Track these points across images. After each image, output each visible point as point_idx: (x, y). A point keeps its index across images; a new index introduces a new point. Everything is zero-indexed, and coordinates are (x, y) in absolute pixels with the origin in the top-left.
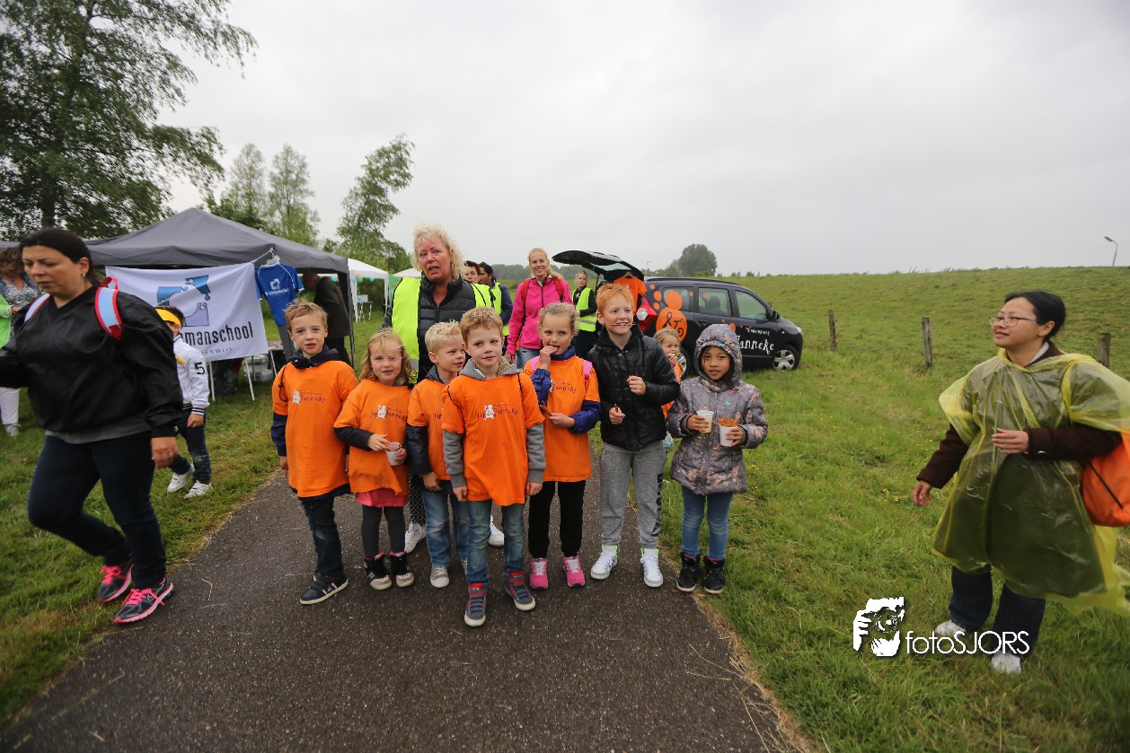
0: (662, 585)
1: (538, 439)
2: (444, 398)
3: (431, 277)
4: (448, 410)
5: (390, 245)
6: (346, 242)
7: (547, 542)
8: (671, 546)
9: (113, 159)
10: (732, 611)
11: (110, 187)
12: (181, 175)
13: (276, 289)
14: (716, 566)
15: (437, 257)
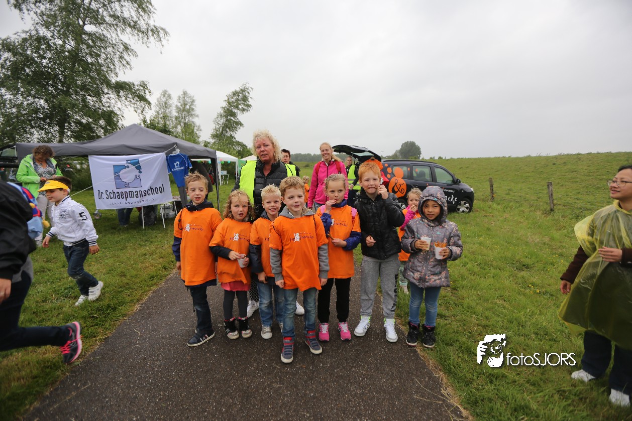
0: (397, 341)
1: (325, 253)
2: (271, 230)
3: (263, 159)
4: (273, 236)
5: (239, 144)
6: (214, 142)
7: (329, 313)
8: (402, 317)
9: (95, 99)
10: (441, 359)
11: (93, 114)
12: (129, 107)
13: (177, 167)
14: (430, 331)
15: (267, 148)
